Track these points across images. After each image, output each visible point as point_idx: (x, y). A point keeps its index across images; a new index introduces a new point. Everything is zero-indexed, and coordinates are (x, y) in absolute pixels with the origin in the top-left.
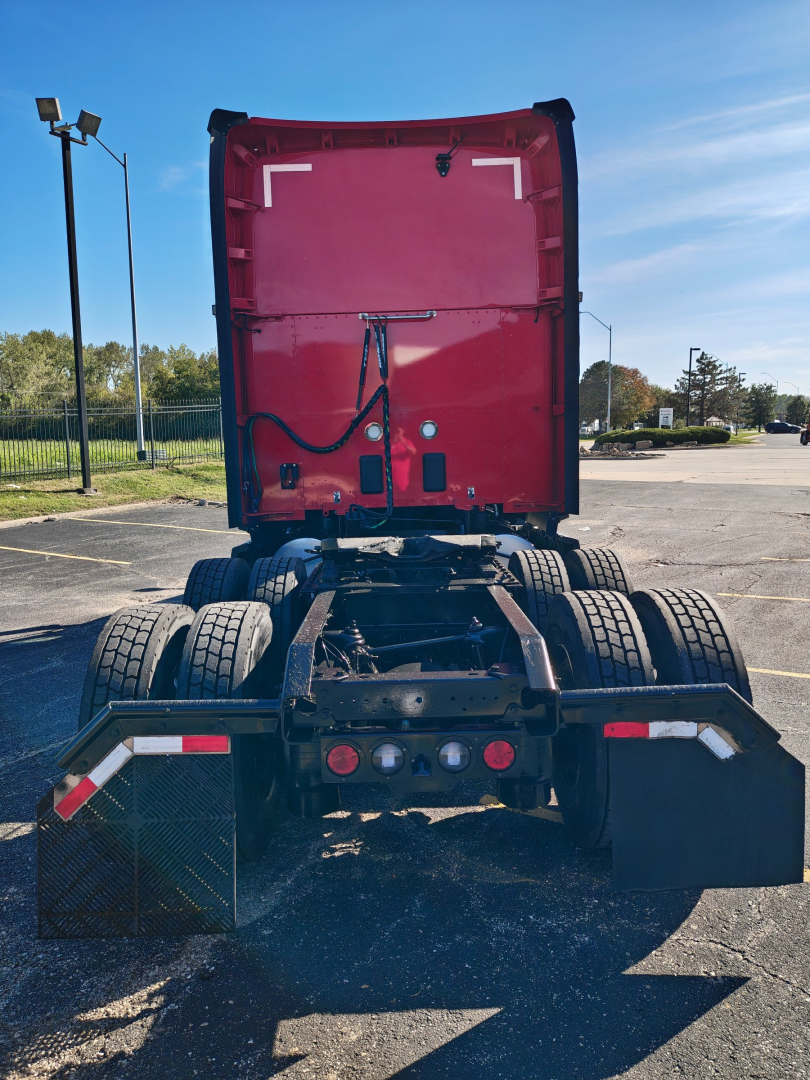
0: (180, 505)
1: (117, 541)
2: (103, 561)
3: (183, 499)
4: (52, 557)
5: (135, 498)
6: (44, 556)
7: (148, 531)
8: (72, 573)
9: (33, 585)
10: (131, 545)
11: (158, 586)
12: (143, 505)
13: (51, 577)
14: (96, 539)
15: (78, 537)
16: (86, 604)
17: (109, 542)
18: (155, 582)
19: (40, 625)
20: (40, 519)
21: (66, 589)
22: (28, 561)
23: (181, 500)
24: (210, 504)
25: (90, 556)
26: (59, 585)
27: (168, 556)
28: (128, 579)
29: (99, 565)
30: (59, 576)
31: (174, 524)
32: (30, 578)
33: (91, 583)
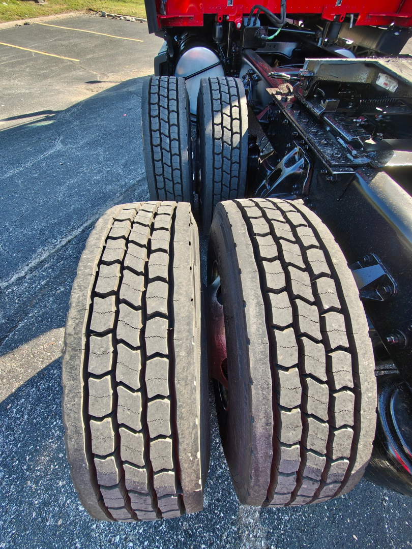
0: (92, 15)
1: (67, 42)
2: (64, 58)
3: (93, 11)
4: (36, 54)
5: (67, 9)
6: (31, 52)
7: (82, 36)
8: (49, 66)
9: (31, 75)
10: (75, 45)
11: (98, 79)
12: (73, 14)
13: (39, 69)
14: (55, 40)
15: (45, 38)
16: (64, 93)
17: (64, 43)
18: (96, 76)
19: (42, 110)
20: (21, 22)
21: (49, 80)
22: (23, 56)
23: (92, 12)
24: (108, 15)
25: (56, 54)
26: (45, 77)
27: (96, 55)
28: (81, 73)
29: (62, 61)
30: (43, 69)
31: (93, 30)
32: (28, 70)
33: (62, 76)
